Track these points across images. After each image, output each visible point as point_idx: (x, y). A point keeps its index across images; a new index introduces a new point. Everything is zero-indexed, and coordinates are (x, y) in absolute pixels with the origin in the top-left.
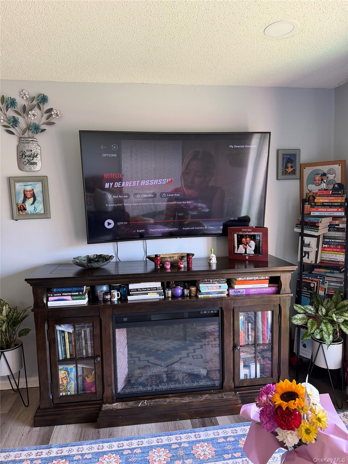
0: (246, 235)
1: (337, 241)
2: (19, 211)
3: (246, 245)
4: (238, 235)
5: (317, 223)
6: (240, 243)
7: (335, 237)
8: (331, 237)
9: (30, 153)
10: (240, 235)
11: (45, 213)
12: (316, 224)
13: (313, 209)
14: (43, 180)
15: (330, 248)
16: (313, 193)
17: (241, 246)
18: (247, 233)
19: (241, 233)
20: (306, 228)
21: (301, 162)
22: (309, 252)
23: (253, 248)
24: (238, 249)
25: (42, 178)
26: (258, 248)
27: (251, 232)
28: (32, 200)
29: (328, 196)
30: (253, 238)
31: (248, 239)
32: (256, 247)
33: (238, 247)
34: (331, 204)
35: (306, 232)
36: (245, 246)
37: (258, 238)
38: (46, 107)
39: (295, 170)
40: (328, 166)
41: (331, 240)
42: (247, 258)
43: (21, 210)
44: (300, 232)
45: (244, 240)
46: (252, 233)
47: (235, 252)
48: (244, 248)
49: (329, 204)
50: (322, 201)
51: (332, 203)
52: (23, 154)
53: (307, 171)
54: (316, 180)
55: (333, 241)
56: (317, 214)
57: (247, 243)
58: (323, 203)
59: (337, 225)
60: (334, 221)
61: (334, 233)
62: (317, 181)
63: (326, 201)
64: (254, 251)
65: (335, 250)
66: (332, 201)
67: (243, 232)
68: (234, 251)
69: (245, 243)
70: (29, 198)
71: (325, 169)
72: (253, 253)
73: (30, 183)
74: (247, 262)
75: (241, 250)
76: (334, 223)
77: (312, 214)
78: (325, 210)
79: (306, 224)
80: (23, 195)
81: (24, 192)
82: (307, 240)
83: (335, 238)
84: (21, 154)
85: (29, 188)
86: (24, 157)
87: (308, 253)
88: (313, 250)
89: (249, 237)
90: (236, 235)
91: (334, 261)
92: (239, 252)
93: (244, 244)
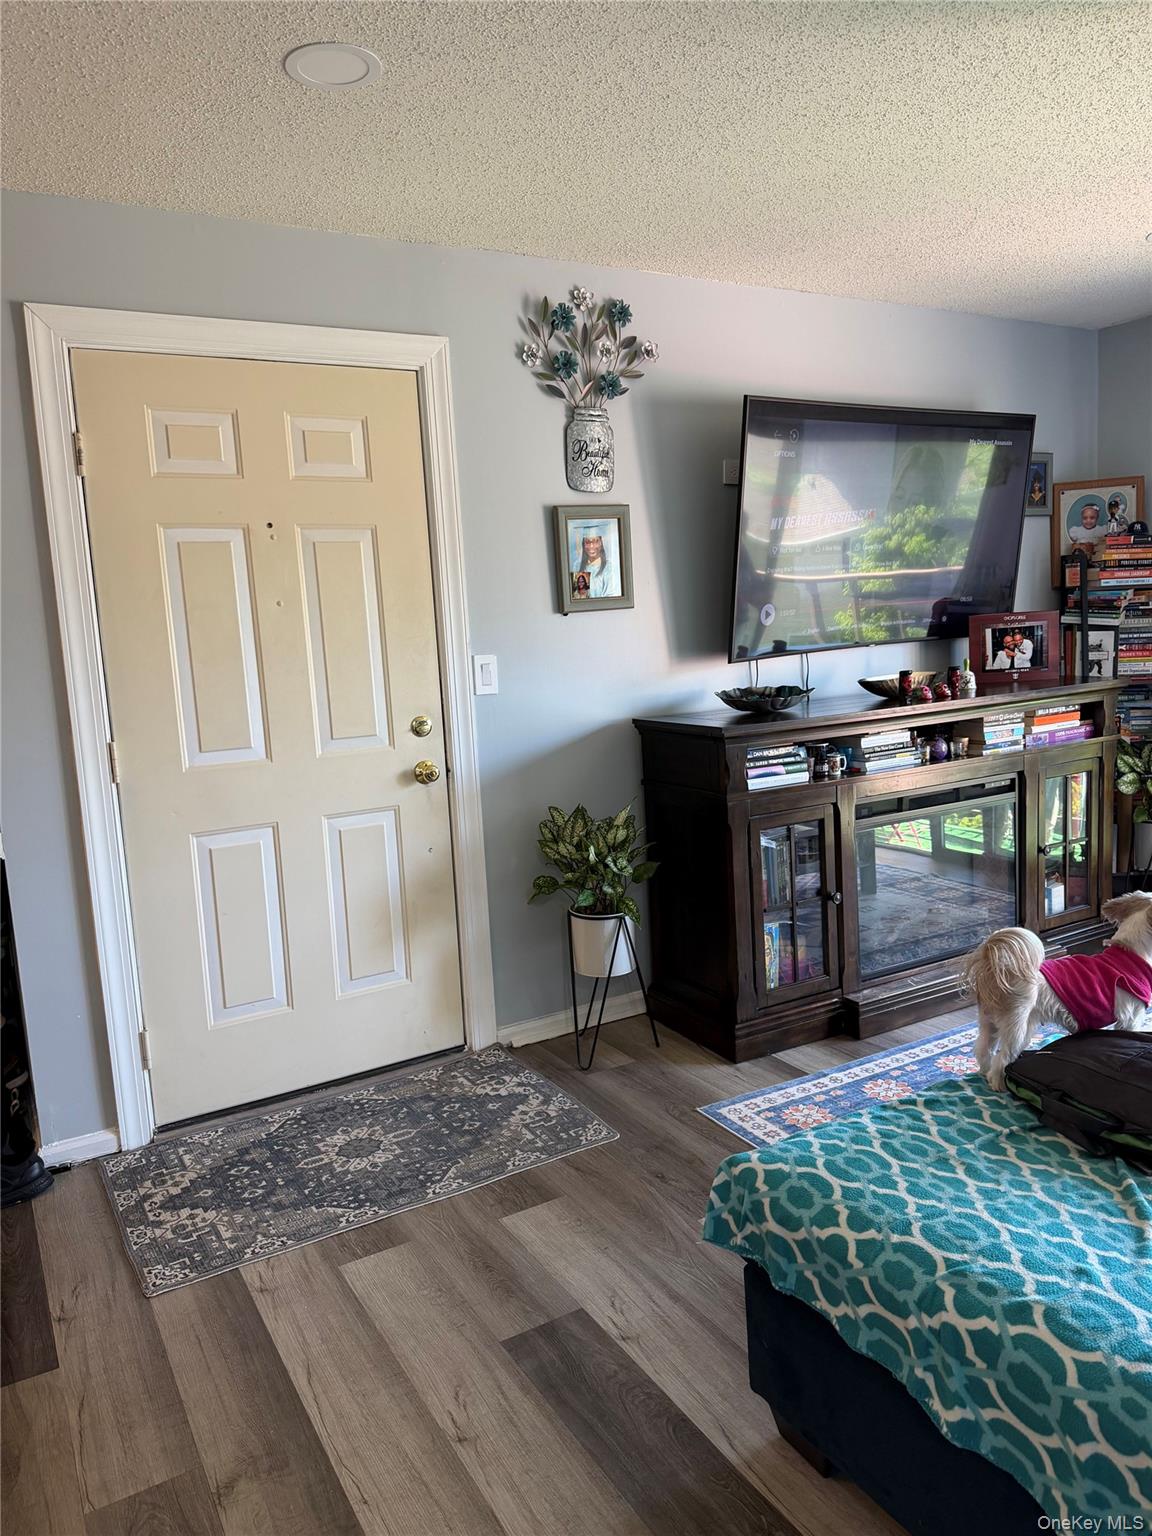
0: (1013, 629)
1: (1144, 635)
2: (574, 590)
3: (1013, 651)
4: (994, 631)
5: (1115, 600)
6: (998, 646)
7: (1138, 628)
8: (1131, 628)
9: (597, 446)
10: (1000, 630)
11: (623, 594)
12: (1115, 603)
13: (1105, 574)
14: (621, 515)
15: (1131, 650)
16: (1081, 544)
17: (1001, 654)
18: (1016, 625)
19: (1001, 626)
20: (1093, 613)
21: (1055, 482)
22: (1100, 661)
23: (1029, 654)
24: (994, 661)
25: (616, 509)
26: (1039, 653)
27: (1024, 621)
28: (598, 562)
29: (1128, 546)
30: (1028, 633)
31: (1018, 637)
32: (1035, 651)
33: (995, 656)
34: (1135, 563)
35: (1092, 621)
36: (1012, 653)
37: (1040, 633)
38: (625, 332)
39: (1044, 497)
40: (1110, 489)
41: (1131, 636)
42: (1016, 676)
43: (579, 589)
44: (1079, 622)
45: (1008, 639)
46: (1027, 624)
47: (987, 668)
48: (1008, 656)
49: (1131, 562)
50: (1116, 557)
51: (1137, 560)
52: (581, 449)
53: (1068, 499)
54: (1085, 518)
55: (1135, 636)
56: (1113, 583)
57: (1016, 646)
58: (1120, 561)
59: (1142, 604)
60: (1136, 597)
61: (1136, 620)
62: (1089, 520)
63: (1125, 556)
64: (1031, 660)
65: (1140, 654)
66: (1137, 556)
67: (1006, 622)
68: (984, 665)
69: (1012, 647)
70: (594, 559)
71: (1106, 494)
72: (1029, 665)
73: (595, 522)
74: (1016, 685)
75: (1002, 661)
76: (1137, 601)
77: (1103, 583)
78: (1127, 574)
79: (1091, 605)
80: (581, 551)
81: (583, 544)
82: (1094, 637)
83: (1139, 630)
84: (576, 449)
85: (593, 534)
86: (584, 456)
87: (1099, 663)
88: (1107, 656)
89: (1019, 633)
90: (989, 632)
91: (1145, 675)
92: (996, 666)
93: (1009, 648)
